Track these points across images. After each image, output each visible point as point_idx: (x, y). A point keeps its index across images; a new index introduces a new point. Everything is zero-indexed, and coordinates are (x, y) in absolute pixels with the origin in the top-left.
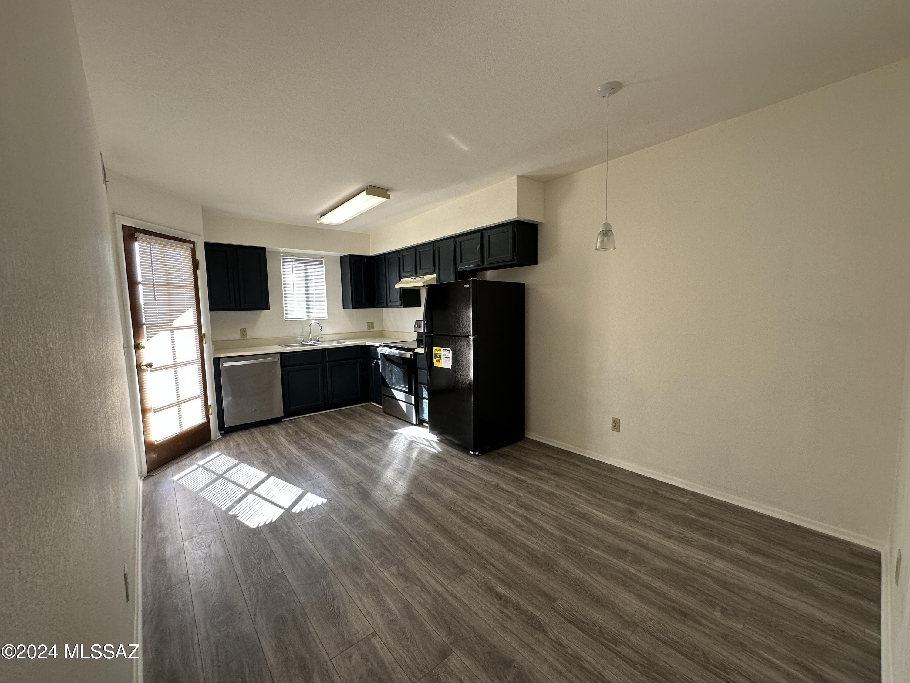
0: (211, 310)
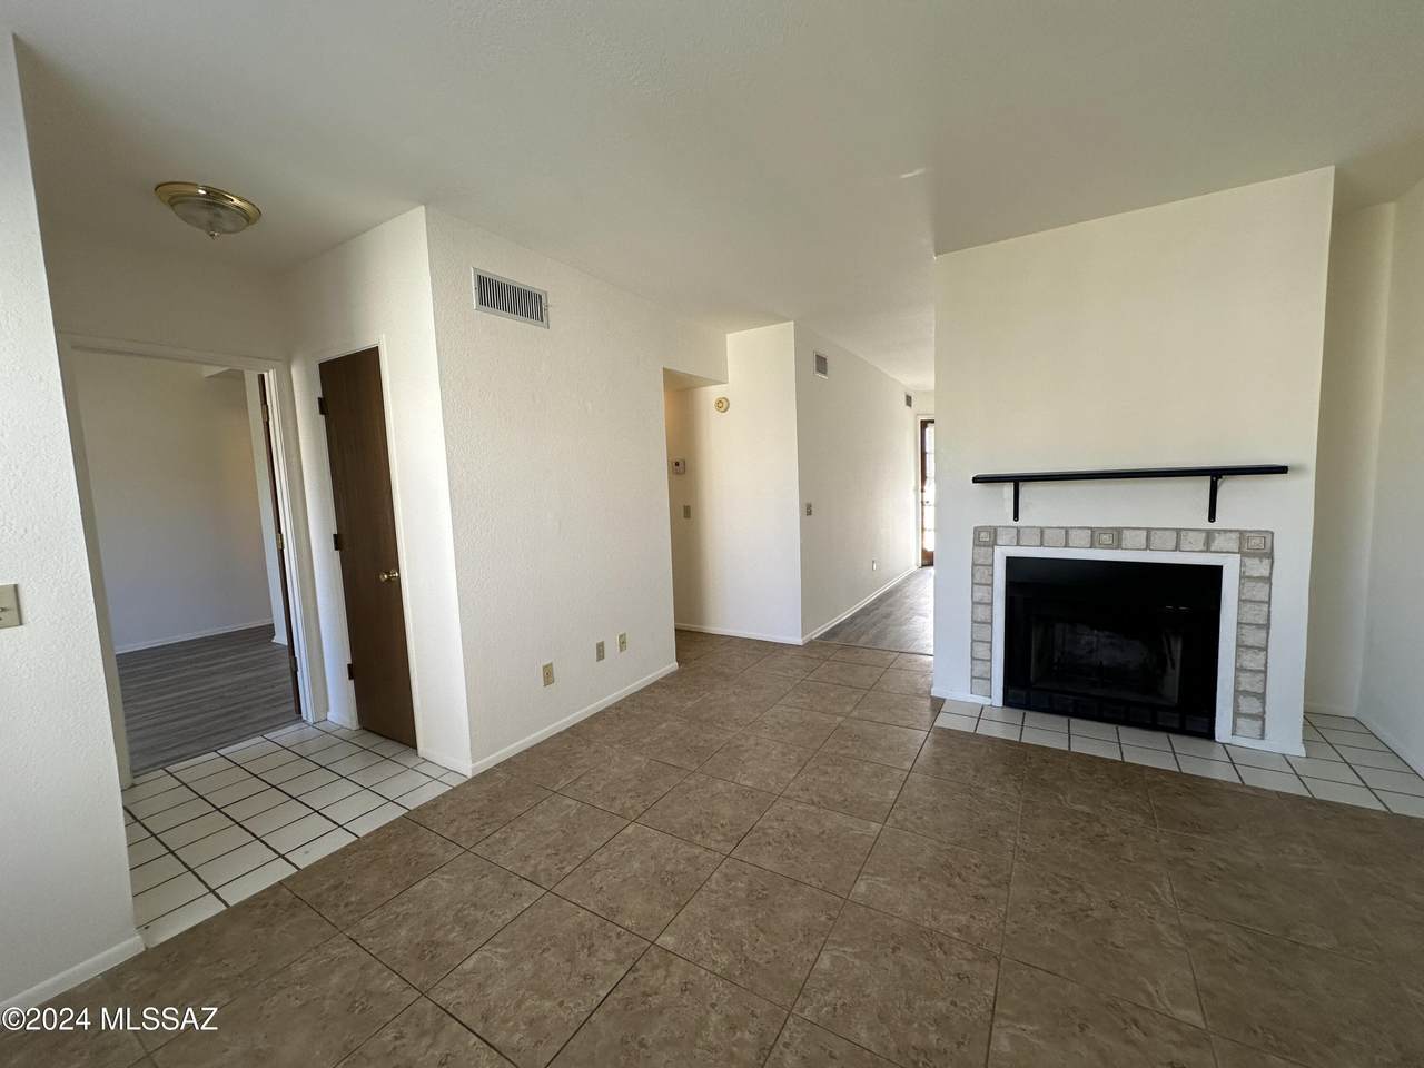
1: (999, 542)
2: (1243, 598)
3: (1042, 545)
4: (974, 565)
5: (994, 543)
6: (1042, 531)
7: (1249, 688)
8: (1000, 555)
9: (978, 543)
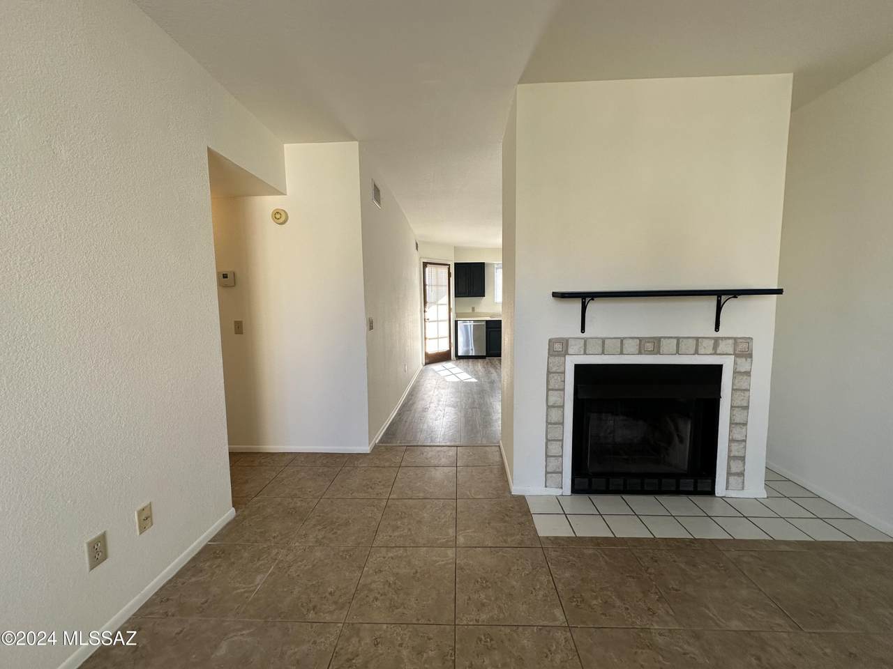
0: (456, 296)
1: (570, 351)
2: (735, 387)
3: (603, 353)
4: (549, 372)
5: (565, 353)
6: (604, 340)
7: (737, 454)
8: (570, 363)
9: (552, 353)
